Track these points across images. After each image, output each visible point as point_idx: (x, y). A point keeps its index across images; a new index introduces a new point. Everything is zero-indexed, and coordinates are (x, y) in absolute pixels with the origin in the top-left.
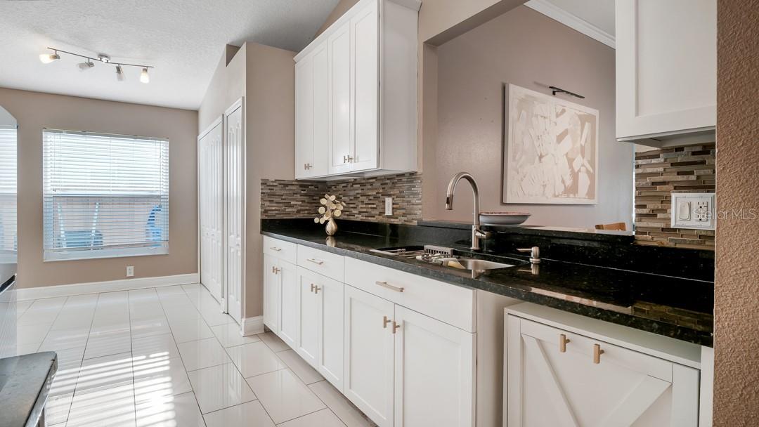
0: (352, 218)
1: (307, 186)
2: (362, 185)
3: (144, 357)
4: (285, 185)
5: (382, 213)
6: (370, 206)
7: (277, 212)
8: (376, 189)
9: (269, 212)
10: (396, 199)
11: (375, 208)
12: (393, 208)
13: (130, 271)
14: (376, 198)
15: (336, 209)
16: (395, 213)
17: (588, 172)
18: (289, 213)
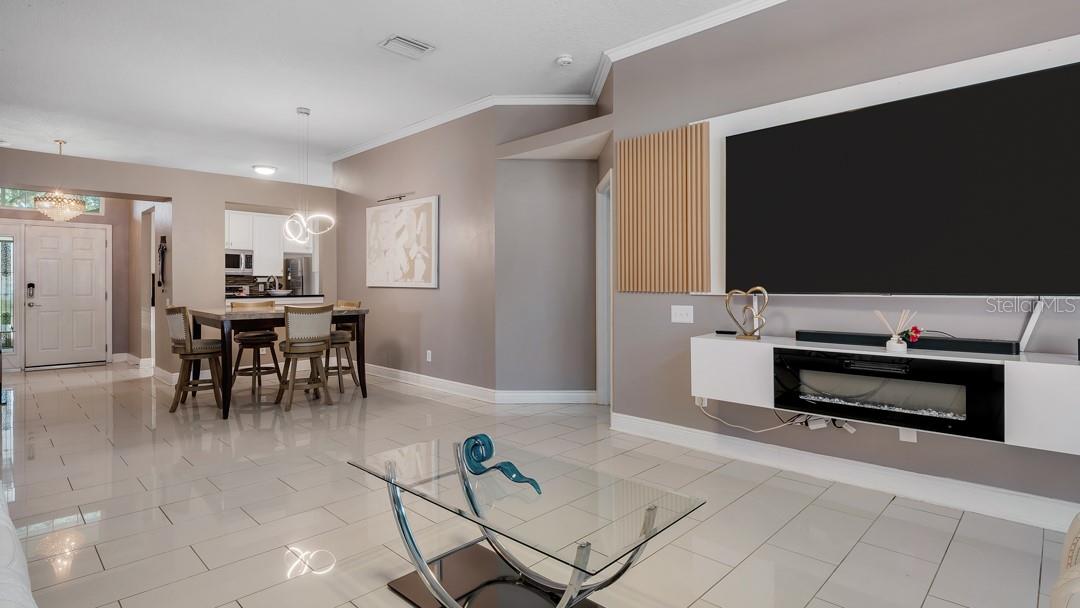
17: (424, 257)
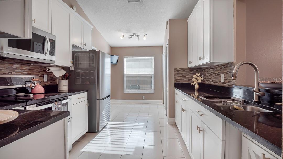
0: (210, 83)
1: (193, 70)
2: (213, 69)
3: (138, 123)
4: (183, 70)
5: (220, 81)
6: (216, 78)
7: (180, 80)
8: (218, 70)
9: (177, 80)
10: (225, 75)
11: (218, 79)
12: (224, 79)
13: (144, 97)
14: (218, 74)
15: (199, 79)
16: (225, 81)
18: (185, 81)
